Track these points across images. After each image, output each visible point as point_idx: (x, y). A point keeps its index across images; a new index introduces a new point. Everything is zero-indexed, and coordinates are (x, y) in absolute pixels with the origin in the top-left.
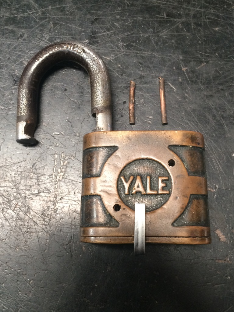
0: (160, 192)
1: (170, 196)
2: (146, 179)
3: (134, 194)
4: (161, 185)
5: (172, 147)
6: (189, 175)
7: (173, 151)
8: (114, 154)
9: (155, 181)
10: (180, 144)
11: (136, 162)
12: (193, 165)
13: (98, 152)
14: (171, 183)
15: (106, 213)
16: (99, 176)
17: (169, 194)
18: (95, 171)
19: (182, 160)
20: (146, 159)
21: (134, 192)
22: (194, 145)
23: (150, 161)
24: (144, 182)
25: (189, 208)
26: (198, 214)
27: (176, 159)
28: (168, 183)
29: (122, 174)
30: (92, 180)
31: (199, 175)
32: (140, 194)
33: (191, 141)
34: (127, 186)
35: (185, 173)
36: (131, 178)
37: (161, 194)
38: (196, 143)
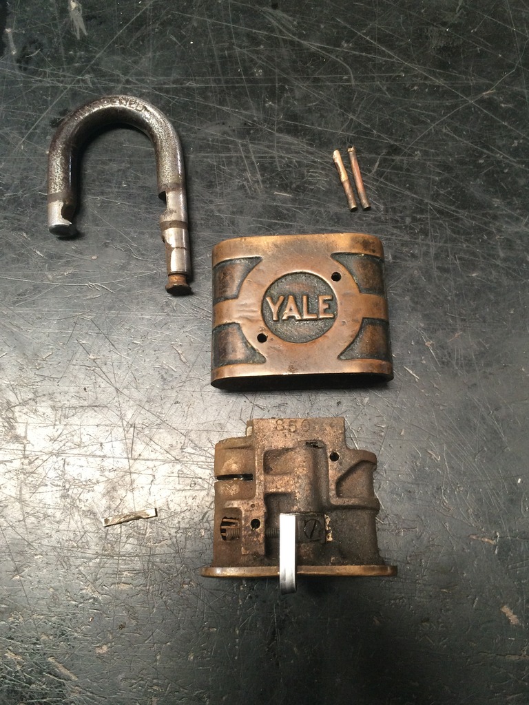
0: (321, 317)
1: (334, 321)
2: (302, 298)
3: (285, 320)
4: (322, 306)
5: (337, 256)
6: (360, 292)
7: (338, 261)
8: (256, 267)
9: (314, 302)
10: (348, 251)
11: (287, 277)
12: (367, 279)
13: (234, 266)
14: (336, 304)
15: (247, 346)
16: (236, 297)
17: (334, 319)
18: (229, 293)
19: (351, 273)
20: (301, 273)
21: (284, 318)
22: (368, 252)
23: (307, 275)
24: (299, 304)
25: (361, 336)
26: (373, 343)
27: (342, 271)
28: (332, 304)
29: (268, 294)
30: (226, 305)
31: (374, 293)
32: (293, 320)
33: (362, 247)
34: (274, 309)
35: (356, 290)
36: (282, 298)
37: (323, 319)
38: (370, 250)
